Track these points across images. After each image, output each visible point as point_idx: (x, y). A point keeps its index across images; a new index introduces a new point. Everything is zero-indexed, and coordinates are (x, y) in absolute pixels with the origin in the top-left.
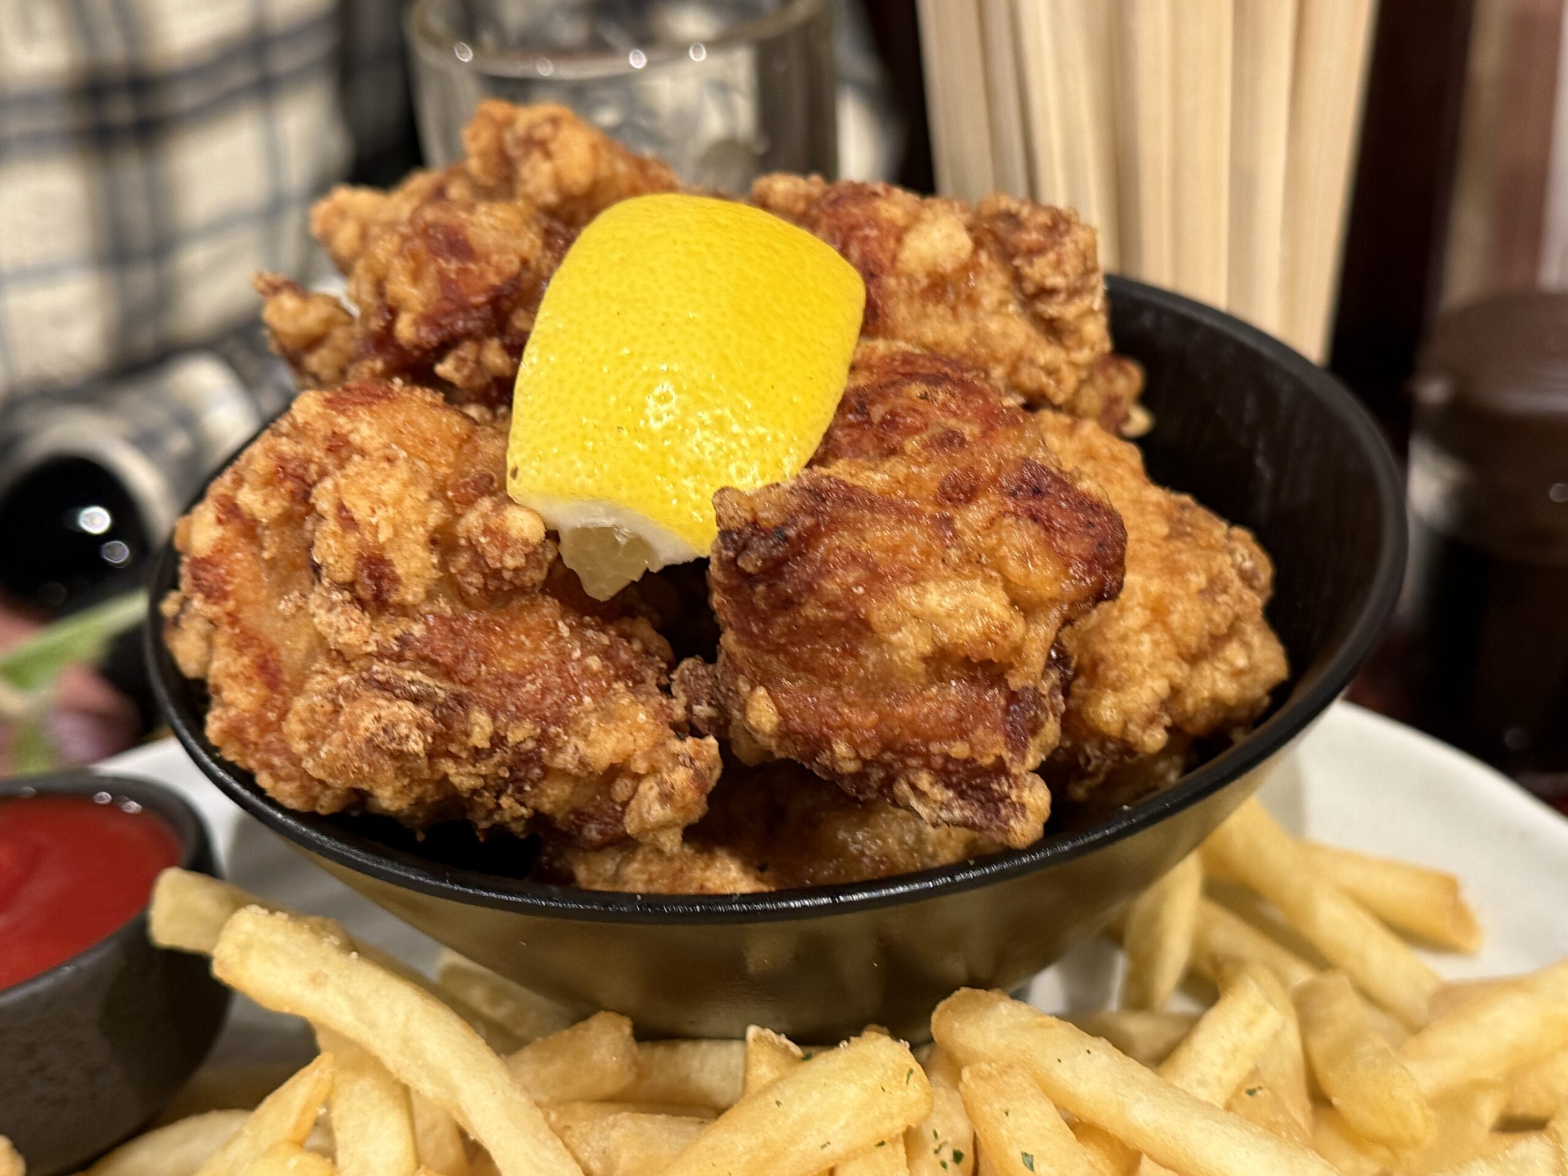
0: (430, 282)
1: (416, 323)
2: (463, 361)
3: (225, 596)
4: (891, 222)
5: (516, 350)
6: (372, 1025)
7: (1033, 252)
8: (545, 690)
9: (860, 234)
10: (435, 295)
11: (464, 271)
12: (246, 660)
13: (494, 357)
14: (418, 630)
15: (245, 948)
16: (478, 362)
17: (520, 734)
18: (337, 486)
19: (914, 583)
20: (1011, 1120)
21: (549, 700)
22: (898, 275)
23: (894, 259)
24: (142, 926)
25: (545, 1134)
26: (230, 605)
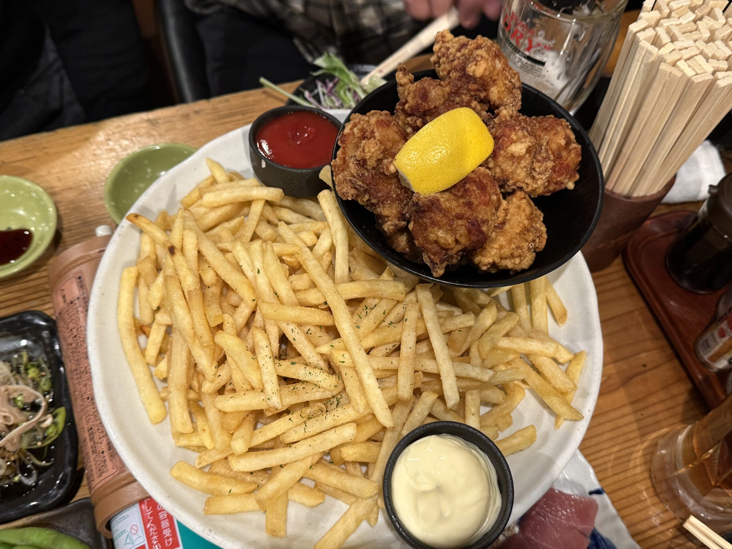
0: (415, 101)
1: (408, 107)
2: (412, 120)
3: (344, 144)
4: (512, 139)
5: (424, 123)
6: (333, 225)
7: (538, 161)
8: (383, 196)
9: (504, 138)
10: (414, 105)
11: (421, 104)
12: (342, 156)
13: (419, 122)
14: (366, 174)
15: (324, 196)
16: (415, 121)
17: (374, 201)
18: (366, 143)
19: (439, 229)
20: (409, 312)
21: (382, 198)
22: (505, 151)
23: (507, 147)
24: (319, 172)
25: (347, 261)
26: (344, 145)
